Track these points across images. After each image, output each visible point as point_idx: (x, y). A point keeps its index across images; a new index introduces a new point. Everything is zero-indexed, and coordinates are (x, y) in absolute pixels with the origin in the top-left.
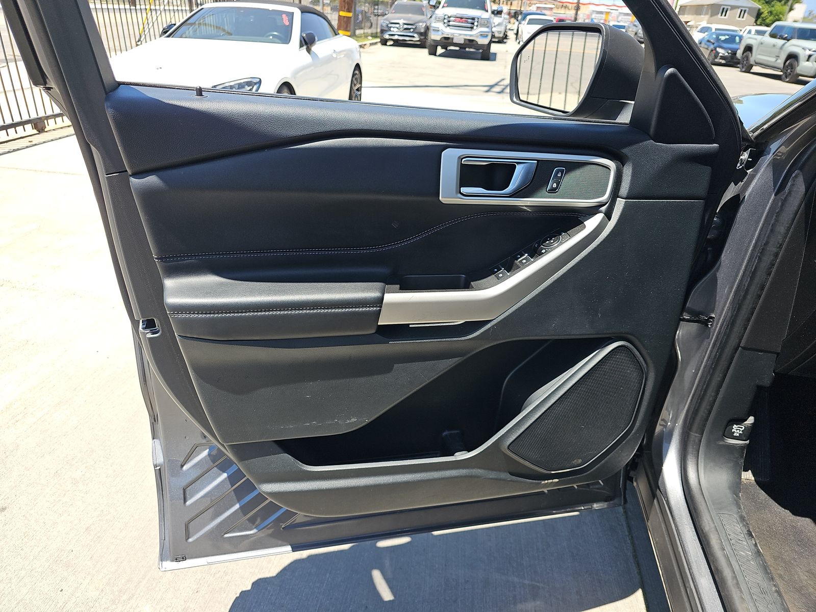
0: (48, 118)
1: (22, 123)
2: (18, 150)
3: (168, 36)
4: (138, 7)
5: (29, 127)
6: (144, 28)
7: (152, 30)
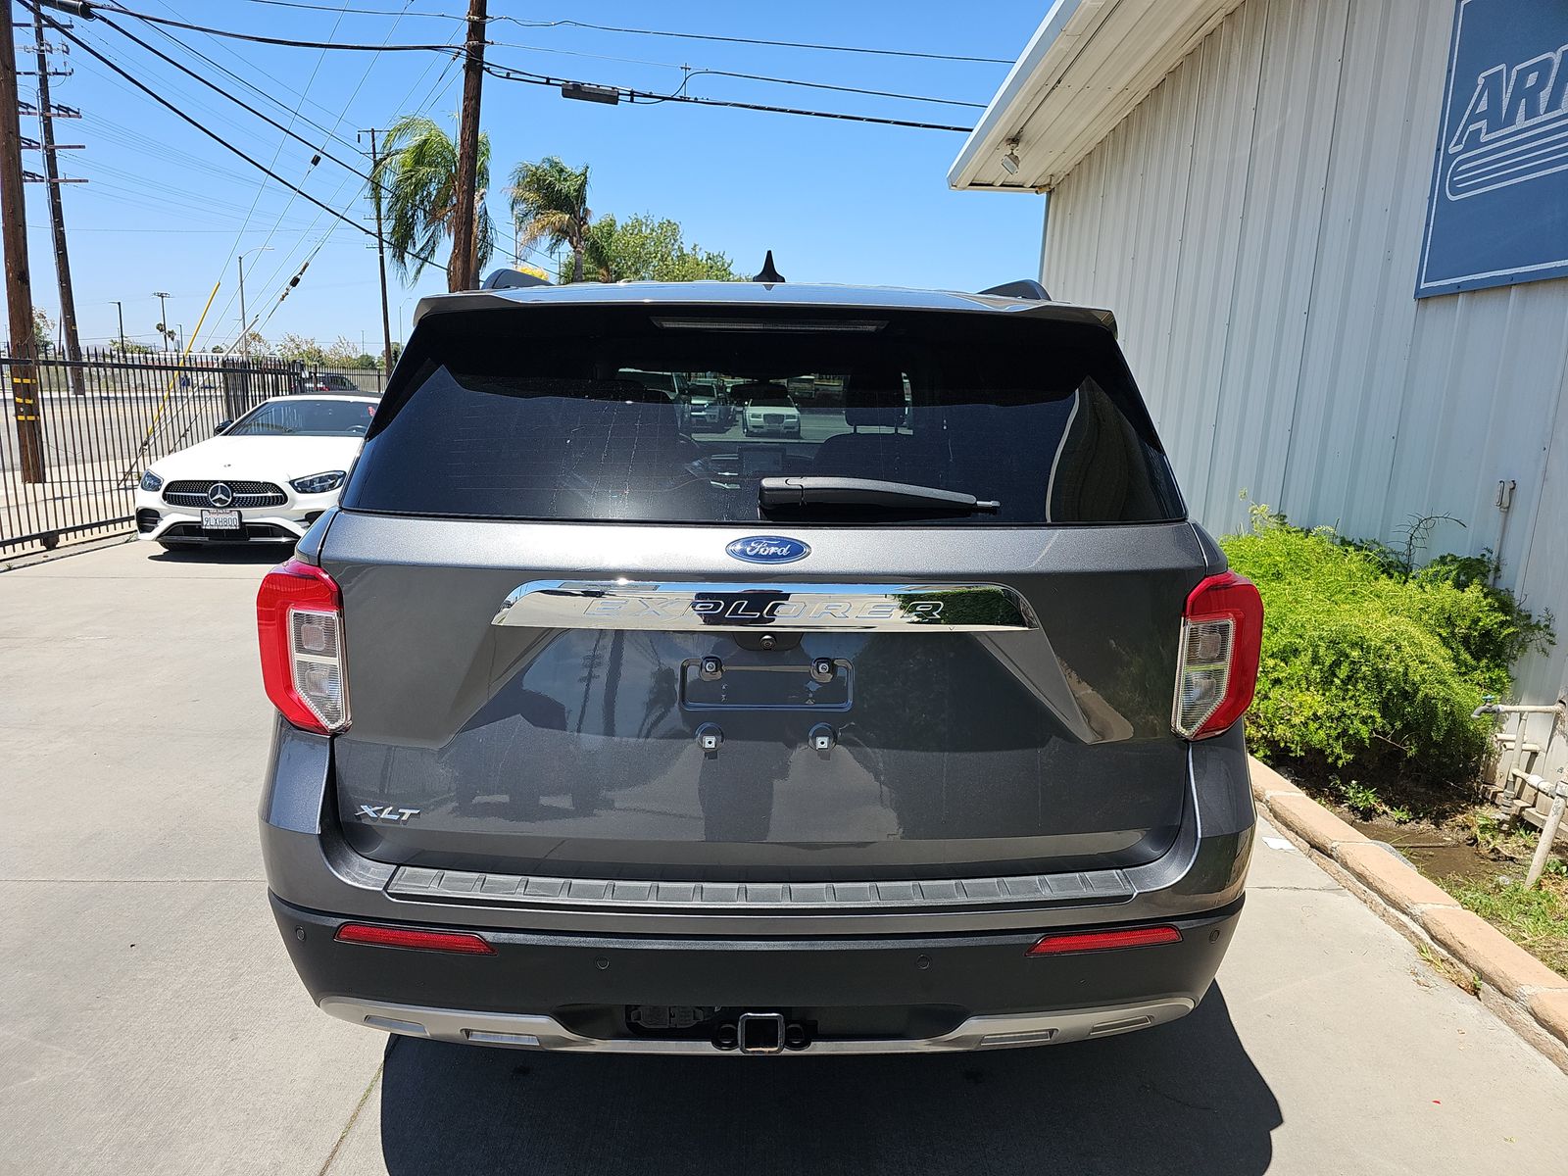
0: (61, 532)
1: (31, 538)
2: (34, 564)
3: (225, 434)
4: (88, 394)
5: (37, 542)
6: (153, 427)
7: (170, 427)
